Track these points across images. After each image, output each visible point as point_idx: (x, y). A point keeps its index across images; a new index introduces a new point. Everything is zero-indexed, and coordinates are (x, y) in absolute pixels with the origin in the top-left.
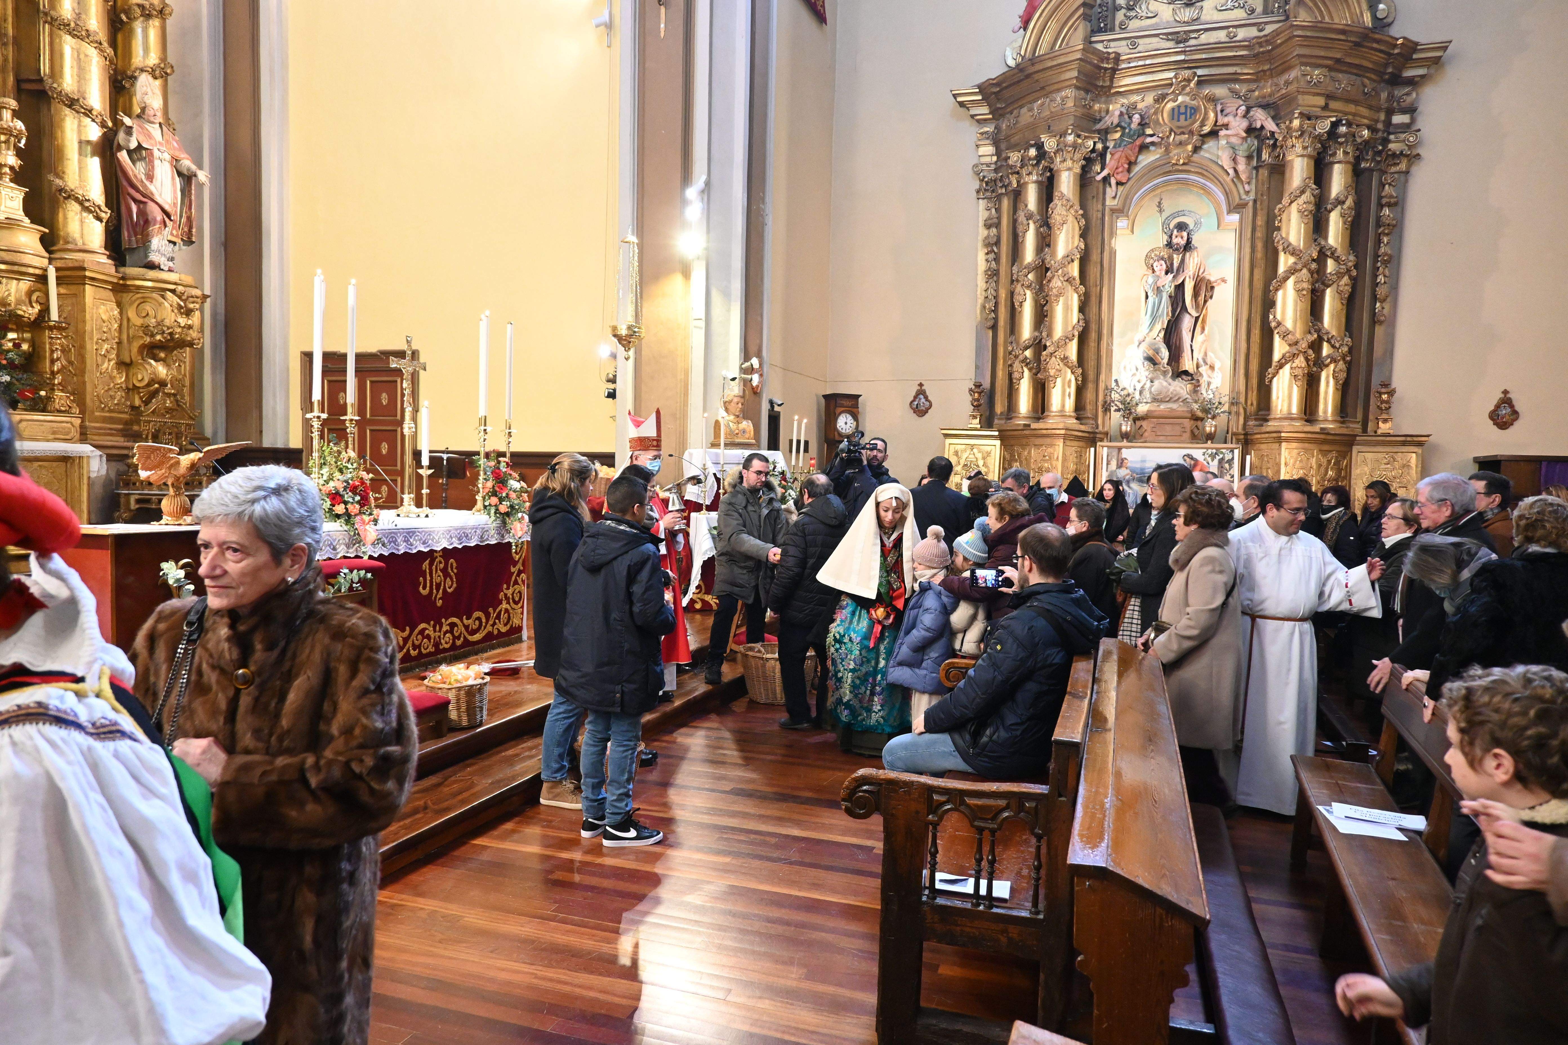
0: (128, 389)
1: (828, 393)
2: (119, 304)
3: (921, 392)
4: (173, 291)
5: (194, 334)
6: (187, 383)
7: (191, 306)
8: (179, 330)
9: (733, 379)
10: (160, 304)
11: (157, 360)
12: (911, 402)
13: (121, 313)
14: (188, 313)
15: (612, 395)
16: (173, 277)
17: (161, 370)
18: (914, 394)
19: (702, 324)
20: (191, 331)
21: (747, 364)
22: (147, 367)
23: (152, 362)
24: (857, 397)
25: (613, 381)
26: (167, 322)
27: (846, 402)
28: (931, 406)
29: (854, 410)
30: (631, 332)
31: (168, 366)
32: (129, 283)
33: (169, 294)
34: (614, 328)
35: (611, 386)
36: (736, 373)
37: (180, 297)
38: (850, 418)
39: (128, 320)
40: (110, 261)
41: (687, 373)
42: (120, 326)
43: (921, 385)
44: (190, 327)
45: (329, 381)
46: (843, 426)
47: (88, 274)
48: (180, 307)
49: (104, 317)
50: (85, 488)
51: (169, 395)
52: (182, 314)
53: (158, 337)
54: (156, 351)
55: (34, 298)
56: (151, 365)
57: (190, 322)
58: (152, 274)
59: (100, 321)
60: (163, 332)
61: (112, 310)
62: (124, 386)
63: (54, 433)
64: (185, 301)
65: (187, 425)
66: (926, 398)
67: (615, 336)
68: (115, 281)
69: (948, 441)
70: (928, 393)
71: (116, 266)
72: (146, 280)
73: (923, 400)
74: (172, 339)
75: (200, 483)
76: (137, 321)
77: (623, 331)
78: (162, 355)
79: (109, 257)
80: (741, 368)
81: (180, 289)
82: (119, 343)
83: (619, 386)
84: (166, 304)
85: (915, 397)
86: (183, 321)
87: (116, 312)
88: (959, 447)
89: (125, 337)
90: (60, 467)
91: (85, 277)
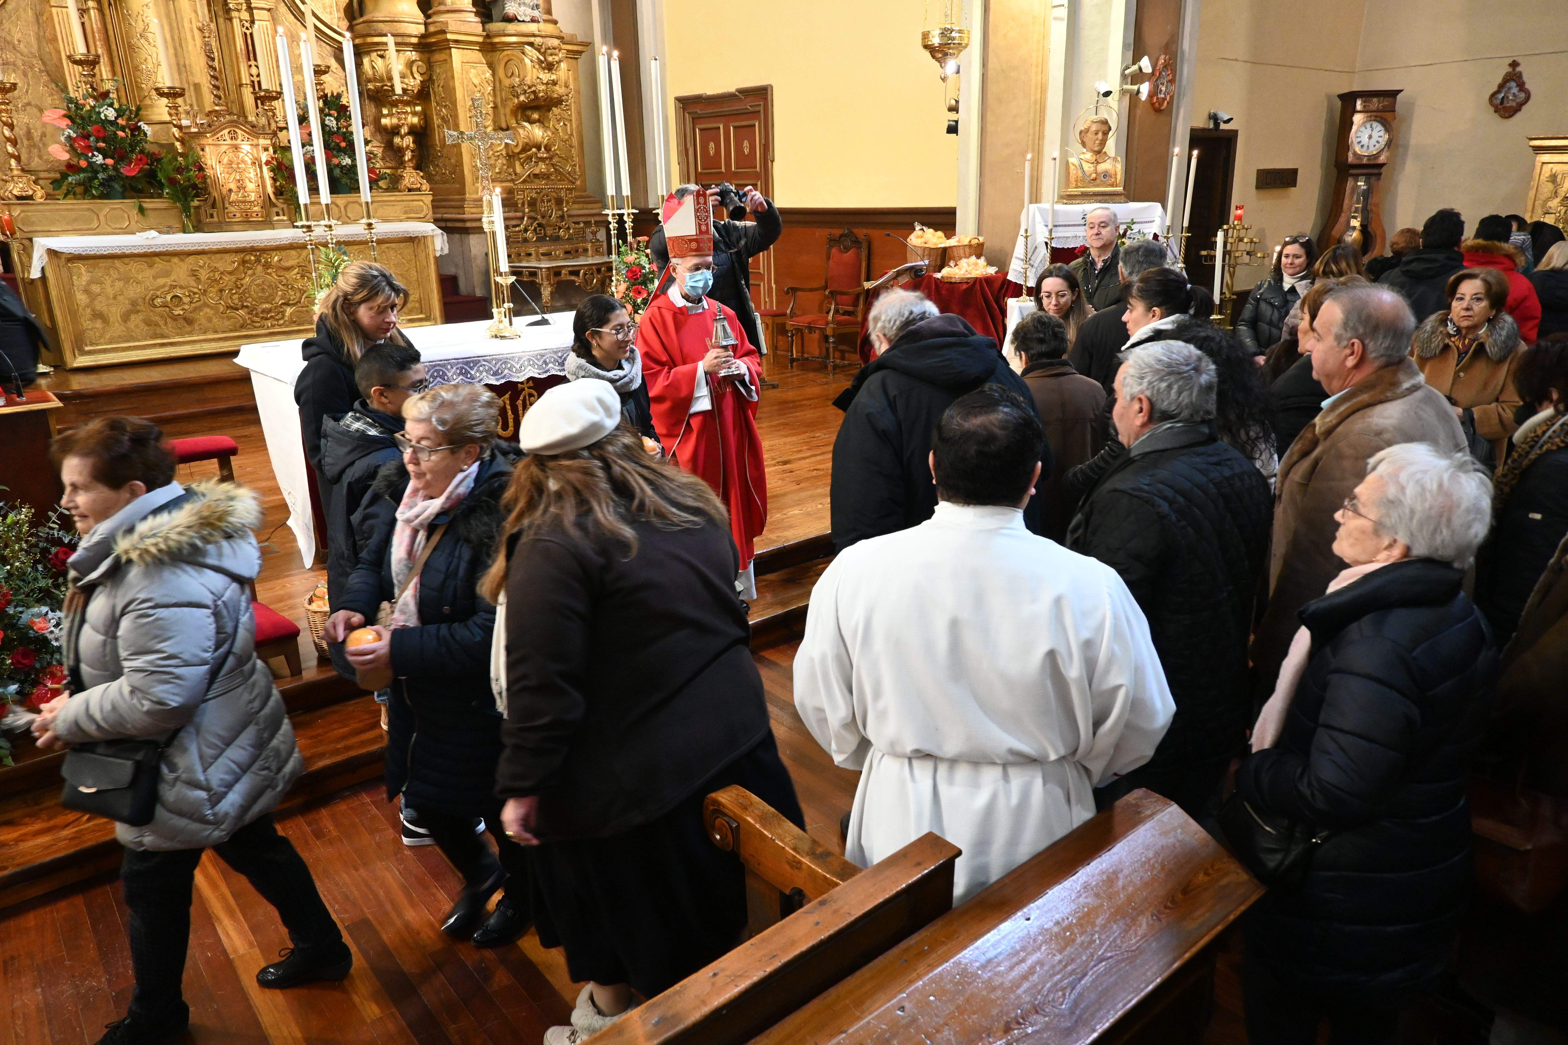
0: (508, 155)
1: (1345, 90)
2: (491, 66)
3: (1514, 77)
4: (531, 44)
5: (560, 90)
6: (575, 141)
7: (550, 59)
8: (543, 87)
9: (1107, 94)
10: (522, 60)
11: (531, 122)
12: (1493, 95)
13: (493, 75)
14: (550, 67)
15: (953, 129)
16: (533, 28)
17: (537, 133)
18: (1499, 80)
19: (1063, 13)
20: (557, 88)
21: (1135, 68)
22: (521, 131)
23: (526, 124)
24: (1393, 94)
25: (954, 109)
26: (528, 80)
27: (1375, 103)
28: (1528, 98)
29: (1388, 115)
30: (945, 41)
31: (546, 128)
32: (496, 40)
33: (528, 48)
34: (925, 36)
35: (953, 116)
36: (1113, 82)
37: (539, 50)
38: (1378, 129)
39: (500, 82)
40: (477, 19)
41: (1044, 89)
42: (494, 89)
43: (1514, 64)
44: (555, 83)
45: (701, 130)
46: (1365, 140)
47: (449, 36)
48: (540, 62)
49: (476, 82)
50: (433, 267)
51: (542, 159)
52: (544, 69)
53: (522, 98)
54: (529, 113)
55: (415, 69)
56: (524, 127)
57: (554, 77)
58: (511, 28)
59: (471, 86)
60: (525, 92)
61: (484, 73)
62: (504, 153)
63: (406, 212)
64: (544, 54)
65: (567, 189)
66: (1521, 86)
67: (926, 47)
68: (480, 39)
69: (1546, 158)
70: (1525, 78)
71: (483, 23)
72: (510, 34)
73: (1515, 90)
74: (537, 97)
75: (586, 250)
76: (507, 82)
77: (936, 41)
78: (536, 116)
79: (477, 14)
80: (1124, 76)
81: (538, 40)
82: (495, 108)
83: (961, 116)
84: (527, 61)
85: (1501, 87)
86: (545, 76)
87: (488, 74)
88: (1557, 168)
89: (499, 100)
90: (408, 249)
91: (448, 40)
